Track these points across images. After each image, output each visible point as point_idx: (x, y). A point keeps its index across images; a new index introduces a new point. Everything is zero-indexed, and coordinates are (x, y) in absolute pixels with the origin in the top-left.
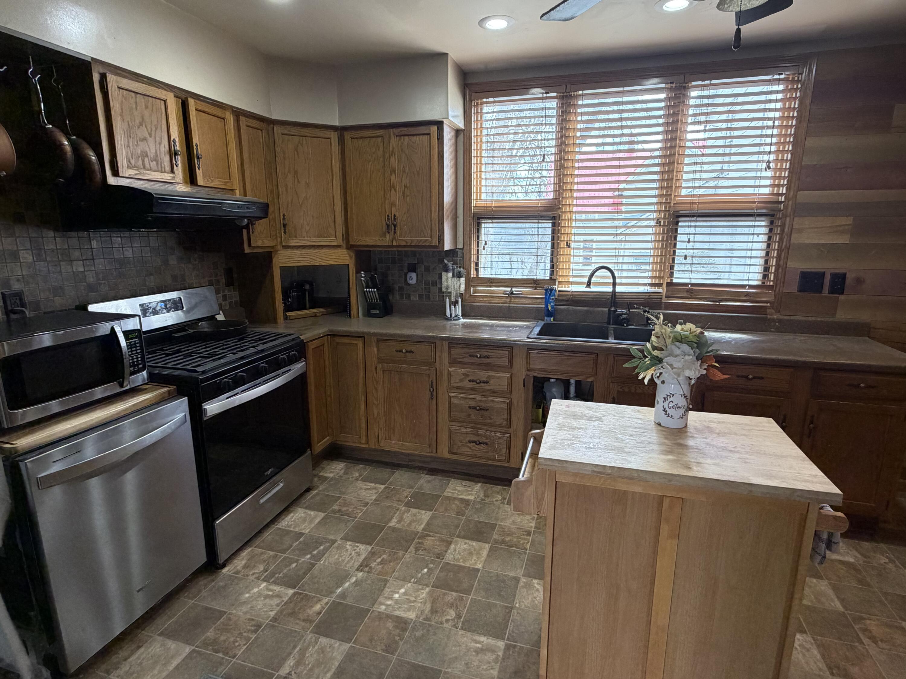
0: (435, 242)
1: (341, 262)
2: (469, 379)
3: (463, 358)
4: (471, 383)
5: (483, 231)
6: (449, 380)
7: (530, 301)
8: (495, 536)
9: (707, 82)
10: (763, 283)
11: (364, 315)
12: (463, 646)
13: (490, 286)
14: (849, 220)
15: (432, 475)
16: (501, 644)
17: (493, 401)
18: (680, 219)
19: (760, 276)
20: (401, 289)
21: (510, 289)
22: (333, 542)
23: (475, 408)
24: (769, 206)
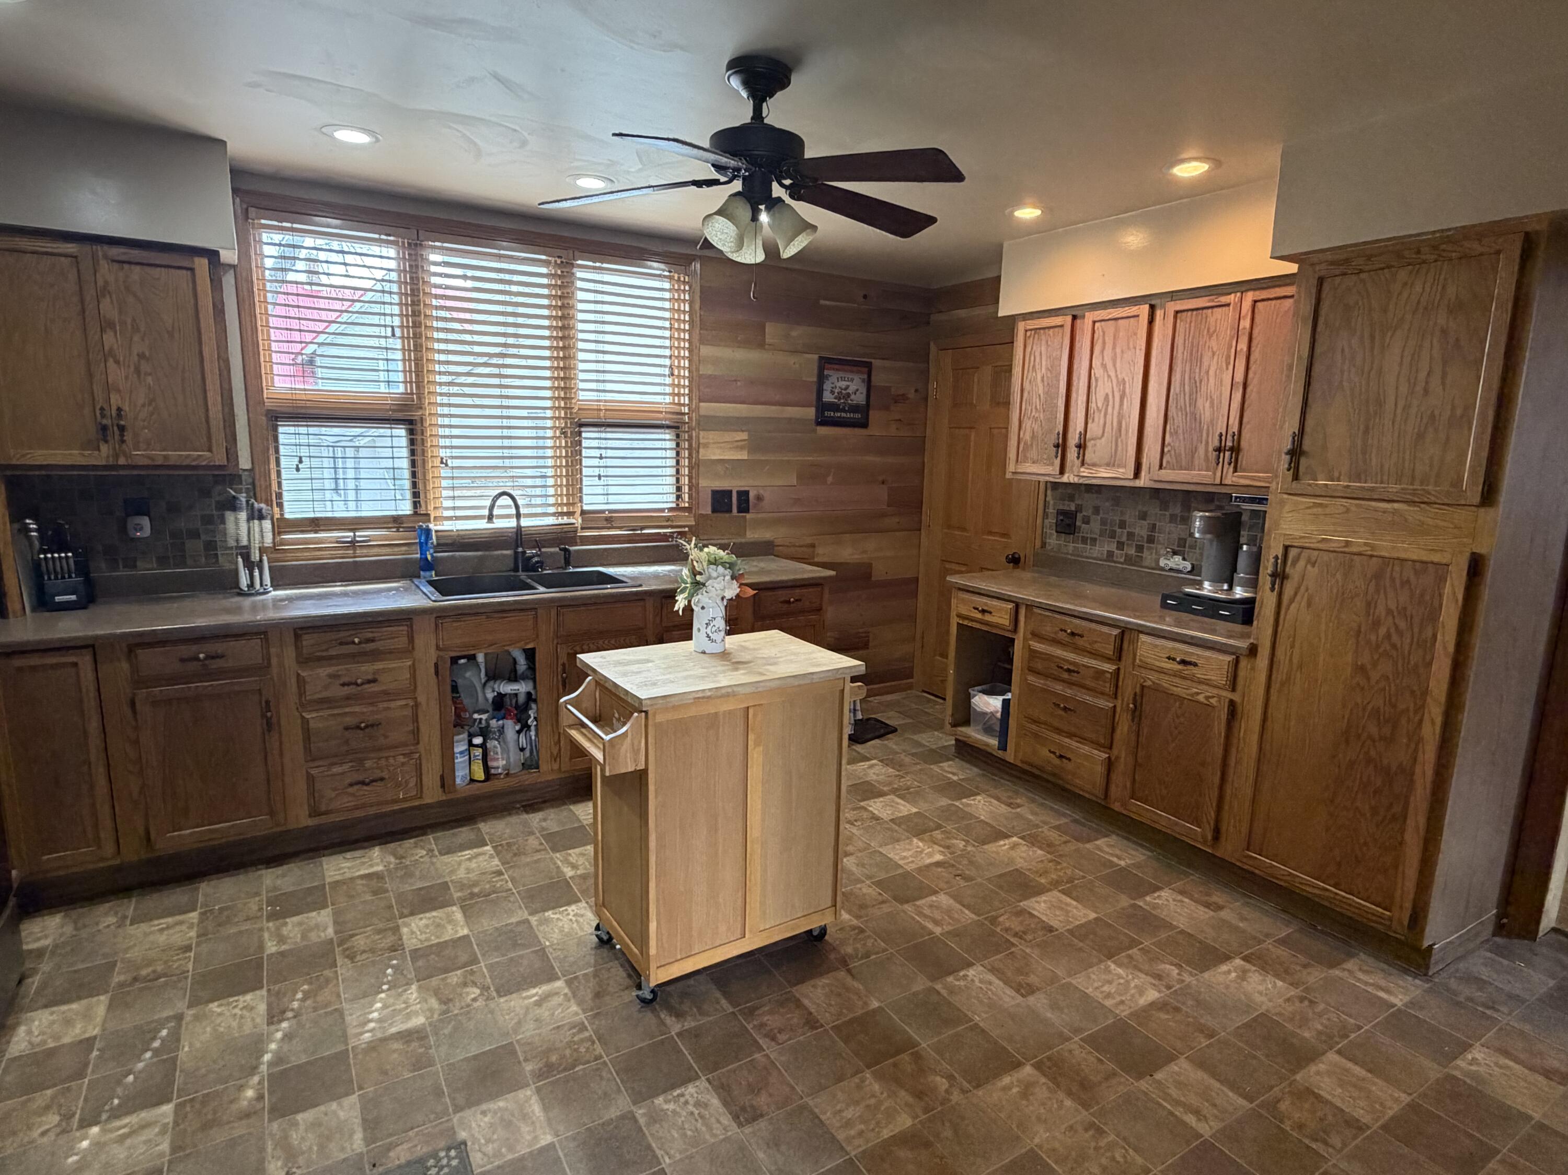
0: (219, 458)
2: (341, 682)
3: (327, 650)
4: (346, 688)
5: (282, 439)
6: (301, 692)
7: (388, 550)
8: (457, 895)
9: (598, 264)
10: (678, 505)
11: (34, 610)
12: (518, 1009)
13: (316, 532)
14: (744, 436)
15: (281, 865)
16: (559, 984)
17: (389, 708)
18: (583, 429)
19: (673, 498)
21: (351, 534)
22: (179, 1018)
23: (358, 727)
24: (675, 417)
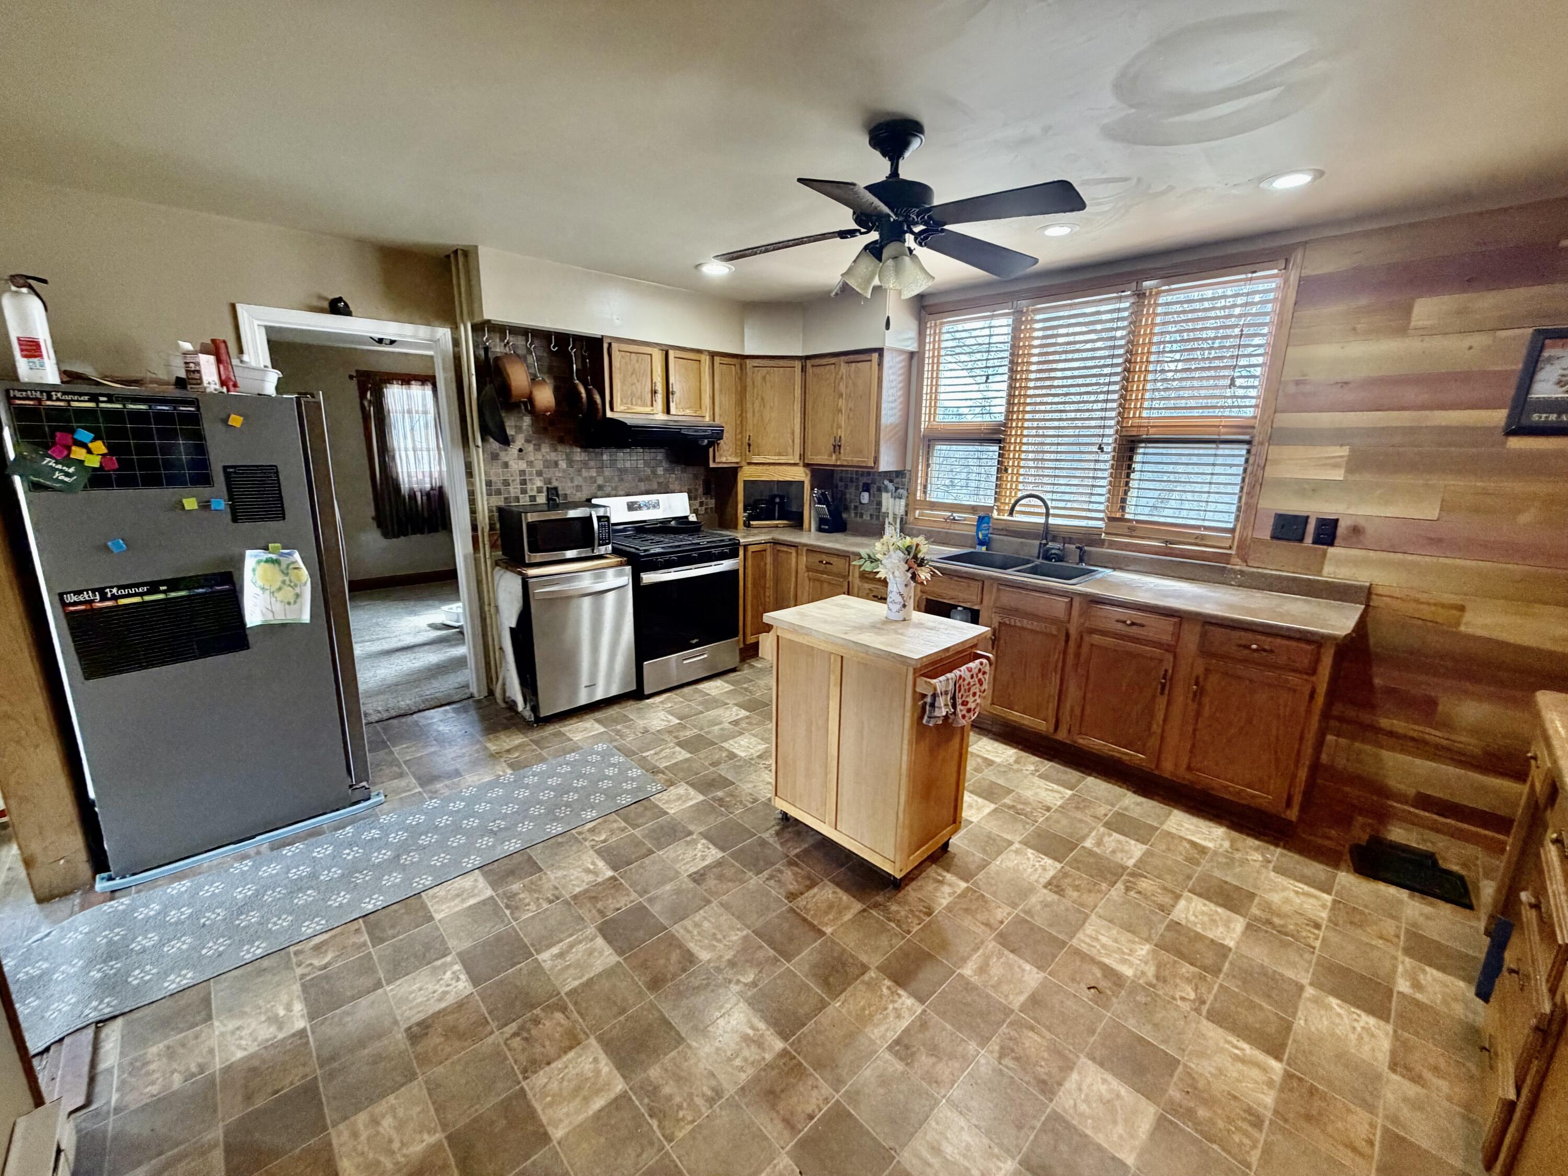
1: (797, 479)
20: (856, 507)
